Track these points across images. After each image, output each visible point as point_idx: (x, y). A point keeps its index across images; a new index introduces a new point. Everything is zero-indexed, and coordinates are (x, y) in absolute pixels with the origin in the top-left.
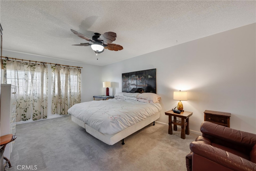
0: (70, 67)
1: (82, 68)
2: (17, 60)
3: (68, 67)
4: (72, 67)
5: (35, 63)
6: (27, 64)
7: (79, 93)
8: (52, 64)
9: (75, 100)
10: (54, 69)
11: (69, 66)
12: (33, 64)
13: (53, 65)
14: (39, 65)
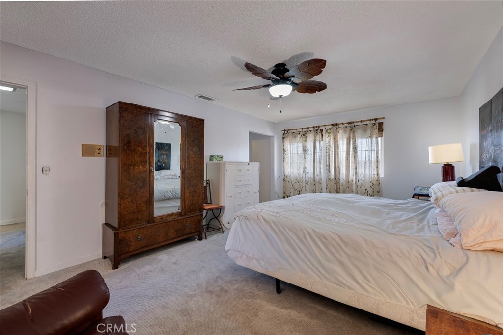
0: (355, 124)
1: (383, 118)
2: (293, 131)
3: (353, 125)
4: (360, 123)
5: (307, 130)
6: (299, 134)
7: (376, 175)
8: (327, 125)
9: (366, 190)
10: (330, 133)
11: (353, 122)
12: (306, 132)
13: (328, 127)
14: (311, 131)
